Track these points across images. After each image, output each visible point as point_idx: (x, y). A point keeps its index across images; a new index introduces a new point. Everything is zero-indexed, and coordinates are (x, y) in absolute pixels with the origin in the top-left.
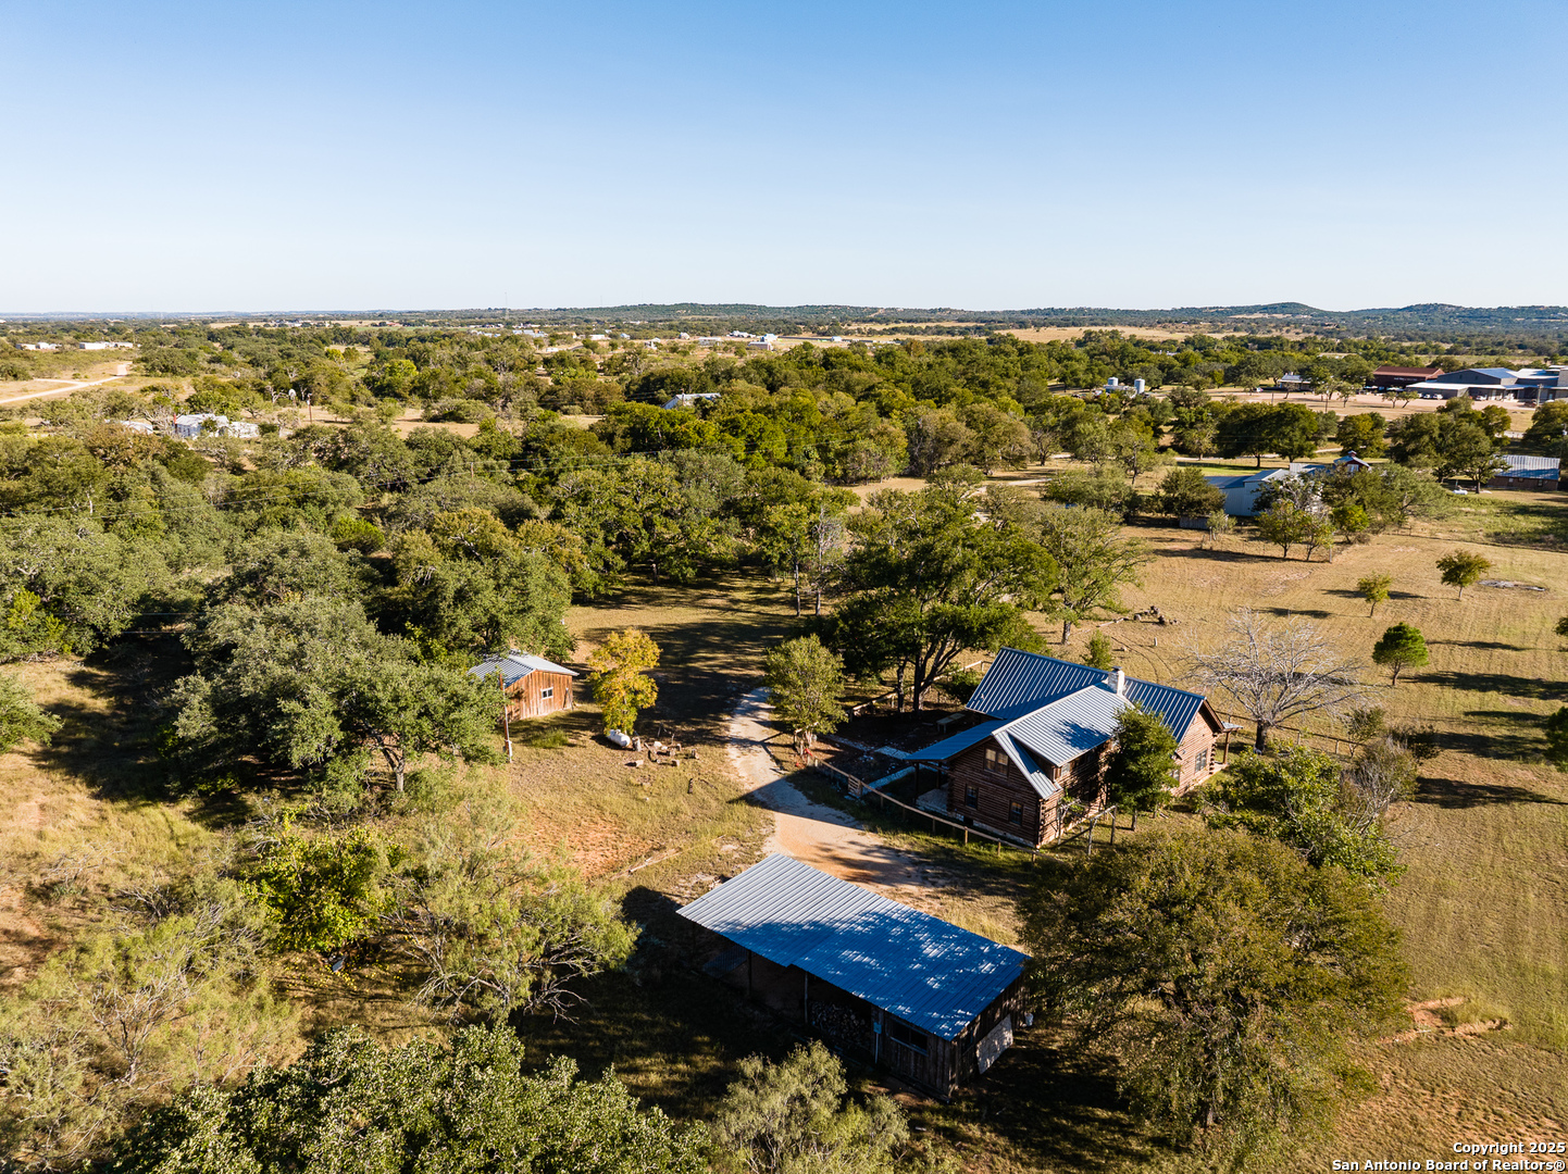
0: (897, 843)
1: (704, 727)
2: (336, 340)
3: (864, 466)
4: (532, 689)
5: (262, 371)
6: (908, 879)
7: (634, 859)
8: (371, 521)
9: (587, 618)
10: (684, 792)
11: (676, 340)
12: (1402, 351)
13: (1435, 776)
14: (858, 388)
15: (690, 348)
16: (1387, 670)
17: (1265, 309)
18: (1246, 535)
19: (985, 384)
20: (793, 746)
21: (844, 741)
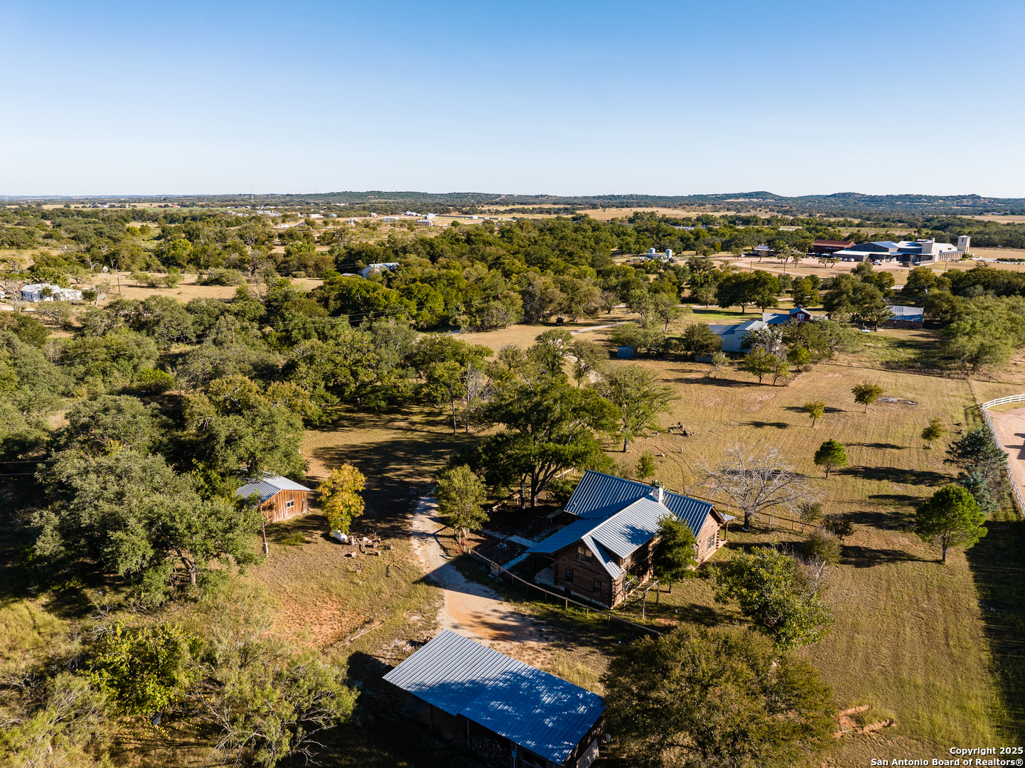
0: (523, 609)
1: (396, 524)
2: (134, 219)
3: (495, 319)
4: (280, 502)
5: (82, 246)
6: (530, 636)
7: (353, 631)
8: (164, 370)
9: (315, 439)
10: (384, 576)
11: (368, 218)
12: (830, 225)
13: (852, 544)
14: (490, 258)
15: (378, 225)
16: (823, 468)
17: (745, 195)
18: (736, 366)
19: (571, 254)
20: (454, 537)
21: (487, 532)
